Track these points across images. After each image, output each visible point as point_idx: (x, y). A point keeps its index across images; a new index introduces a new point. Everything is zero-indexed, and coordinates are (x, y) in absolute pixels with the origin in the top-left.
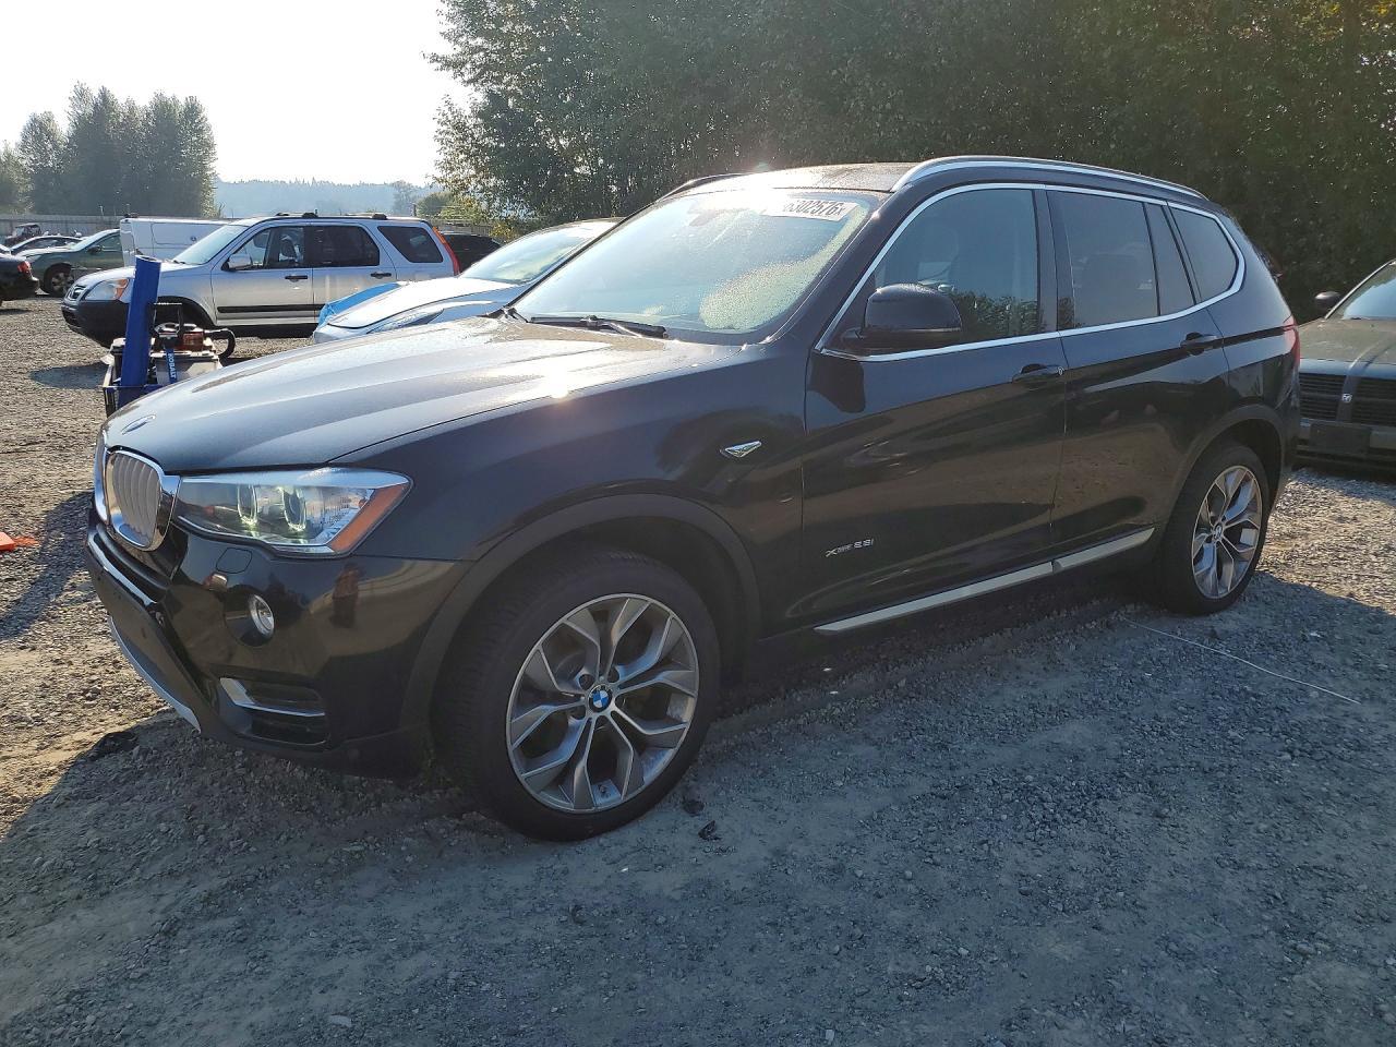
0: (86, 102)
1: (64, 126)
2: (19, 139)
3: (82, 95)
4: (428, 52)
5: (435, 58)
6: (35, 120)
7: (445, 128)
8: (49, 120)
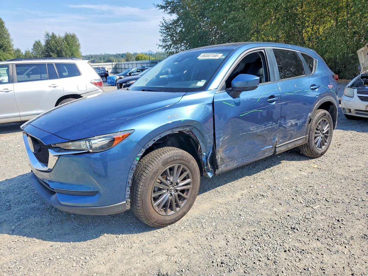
0: (49, 36)
1: (43, 43)
2: (32, 47)
3: (47, 34)
4: (156, 4)
5: (158, 6)
6: (36, 42)
7: (163, 28)
8: (40, 42)
